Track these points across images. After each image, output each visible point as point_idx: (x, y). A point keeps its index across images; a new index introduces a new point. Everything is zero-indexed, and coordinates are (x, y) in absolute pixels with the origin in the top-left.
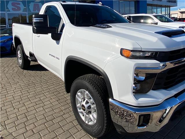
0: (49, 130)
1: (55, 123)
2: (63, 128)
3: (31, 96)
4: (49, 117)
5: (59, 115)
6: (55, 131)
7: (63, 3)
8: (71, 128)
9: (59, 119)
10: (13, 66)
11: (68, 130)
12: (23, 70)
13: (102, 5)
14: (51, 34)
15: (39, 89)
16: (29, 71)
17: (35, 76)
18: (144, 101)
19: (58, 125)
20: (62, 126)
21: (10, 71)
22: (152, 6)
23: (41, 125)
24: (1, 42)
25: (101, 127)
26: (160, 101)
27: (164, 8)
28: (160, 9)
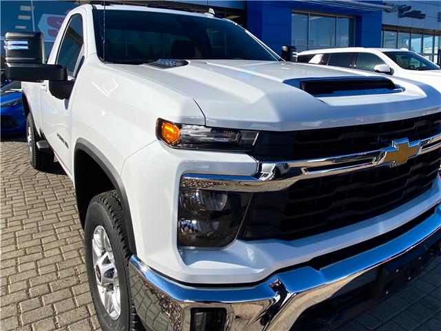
0: (22, 320)
1: (44, 304)
2: (57, 319)
3: (24, 234)
4: (37, 289)
5: (64, 285)
6: (35, 325)
7: (99, 7)
8: (76, 321)
9: (59, 295)
10: (19, 160)
11: (67, 325)
12: (36, 171)
13: (215, 16)
14: (48, 81)
15: (50, 218)
16: (48, 174)
17: (55, 187)
18: (209, 269)
19: (50, 309)
20: (57, 313)
21: (8, 173)
22: (396, 31)
23: (9, 305)
24: (2, 106)
25: (124, 327)
26: (259, 273)
27: (431, 38)
28: (420, 39)
